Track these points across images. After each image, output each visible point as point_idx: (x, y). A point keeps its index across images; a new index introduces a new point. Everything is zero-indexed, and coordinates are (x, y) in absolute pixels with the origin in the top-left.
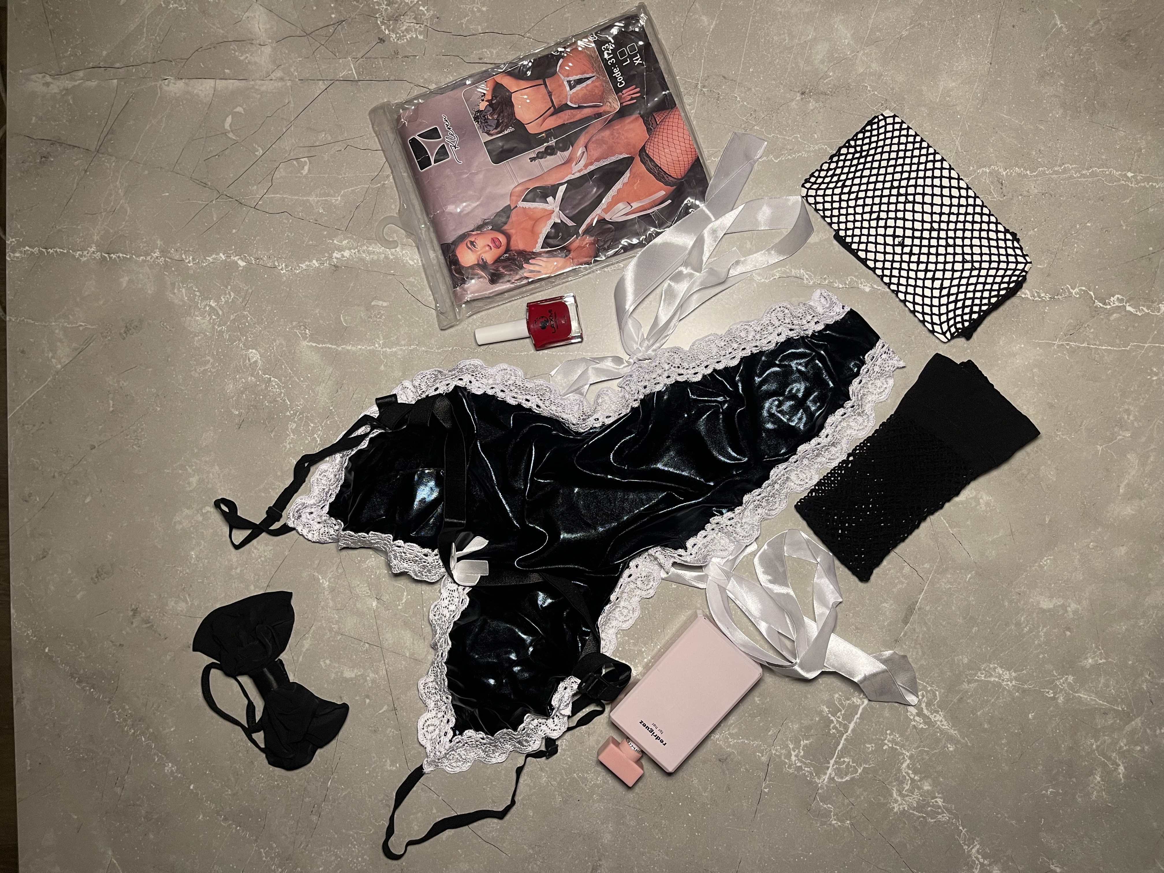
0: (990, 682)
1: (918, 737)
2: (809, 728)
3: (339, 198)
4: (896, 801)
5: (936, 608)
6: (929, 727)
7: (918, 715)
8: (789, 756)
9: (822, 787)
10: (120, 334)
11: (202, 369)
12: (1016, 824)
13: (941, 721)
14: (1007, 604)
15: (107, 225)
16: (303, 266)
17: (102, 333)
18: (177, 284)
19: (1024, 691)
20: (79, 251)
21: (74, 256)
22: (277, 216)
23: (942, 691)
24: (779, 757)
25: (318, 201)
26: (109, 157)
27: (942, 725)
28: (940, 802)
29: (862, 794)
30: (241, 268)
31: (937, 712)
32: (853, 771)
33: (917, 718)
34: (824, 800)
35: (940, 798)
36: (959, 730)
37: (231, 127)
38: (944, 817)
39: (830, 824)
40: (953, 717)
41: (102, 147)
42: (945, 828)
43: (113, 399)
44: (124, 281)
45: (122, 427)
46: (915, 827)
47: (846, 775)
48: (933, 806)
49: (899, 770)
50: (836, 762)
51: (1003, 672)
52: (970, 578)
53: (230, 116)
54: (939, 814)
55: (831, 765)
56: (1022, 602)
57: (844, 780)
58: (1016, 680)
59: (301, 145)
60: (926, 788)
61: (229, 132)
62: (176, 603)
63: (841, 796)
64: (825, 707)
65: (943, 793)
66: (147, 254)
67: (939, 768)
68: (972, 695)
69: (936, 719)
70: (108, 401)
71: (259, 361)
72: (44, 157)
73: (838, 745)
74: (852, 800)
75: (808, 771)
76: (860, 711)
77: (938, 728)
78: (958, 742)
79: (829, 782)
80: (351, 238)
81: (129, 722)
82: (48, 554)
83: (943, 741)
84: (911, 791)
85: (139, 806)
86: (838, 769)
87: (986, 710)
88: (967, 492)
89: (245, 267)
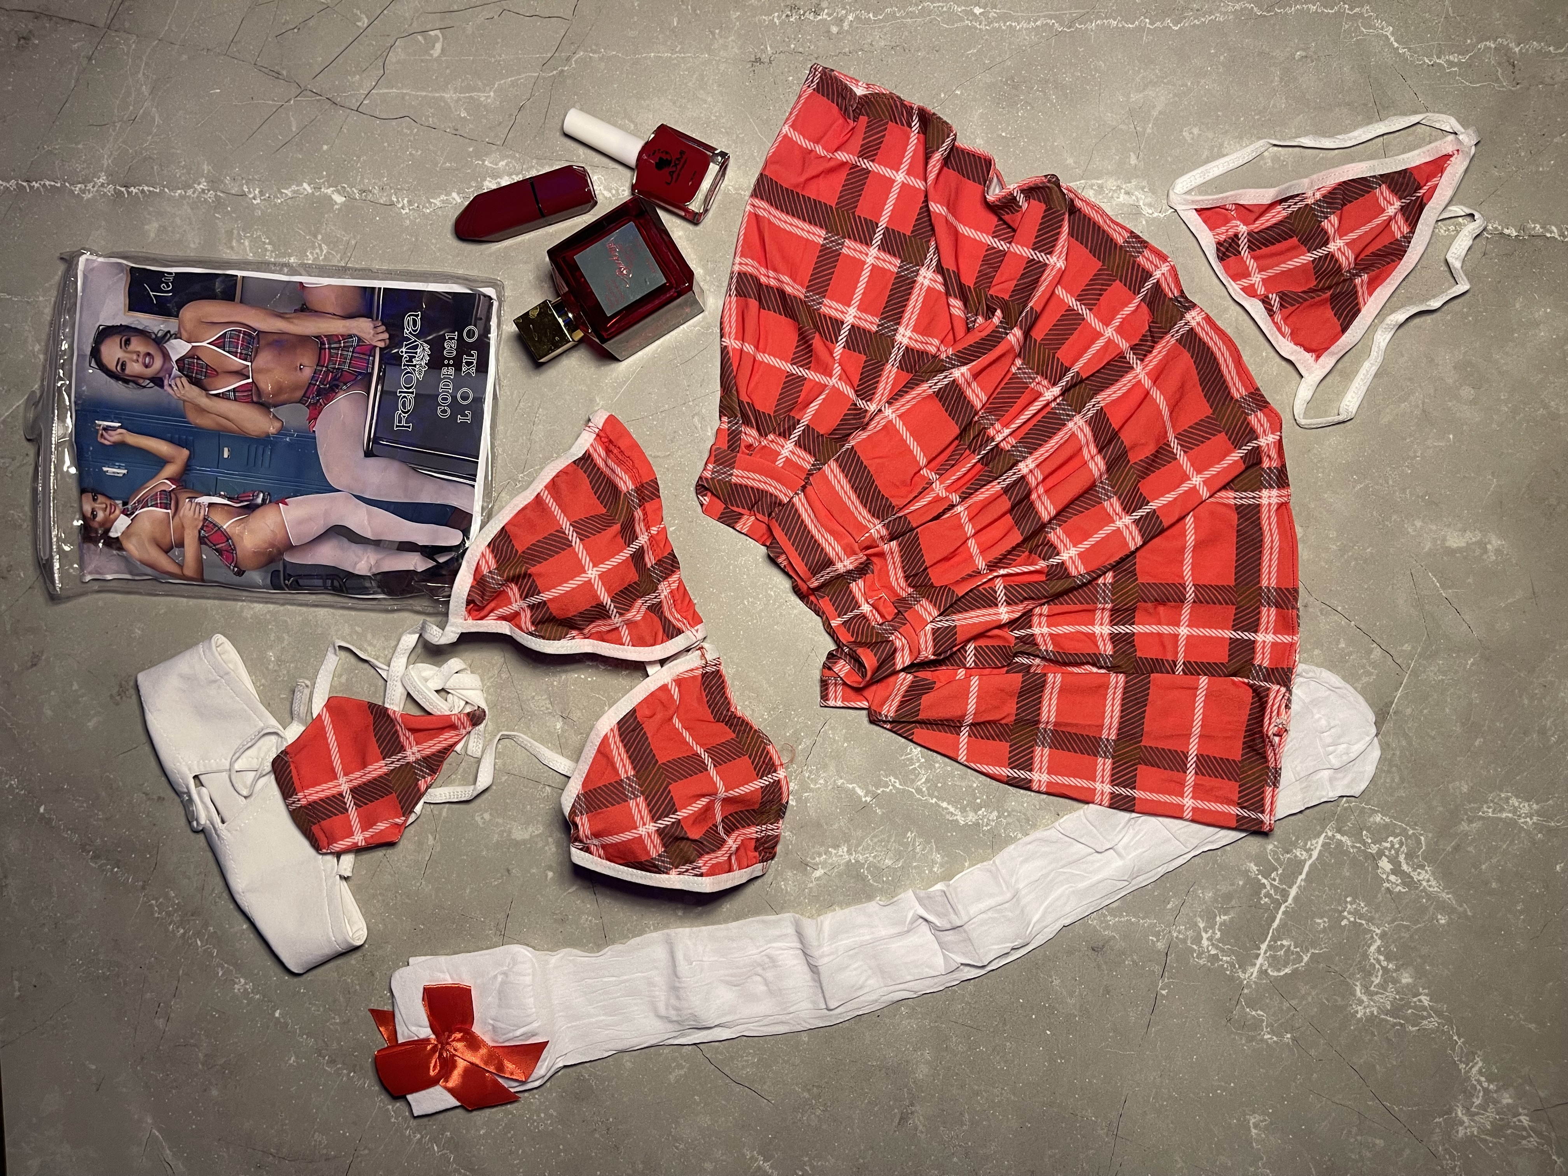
0: (1501, 819)
1: (1394, 905)
2: (1228, 897)
3: (492, 94)
4: (1361, 1002)
5: (1421, 711)
6: (1410, 890)
7: (1394, 872)
8: (1198, 940)
9: (1248, 986)
12: (1536, 1029)
13: (1428, 881)
14: (1526, 702)
15: (124, 142)
16: (437, 202)
18: (235, 232)
19: (1550, 830)
20: (80, 183)
21: (72, 192)
22: (394, 123)
23: (1430, 835)
24: (1184, 941)
25: (459, 99)
26: (126, 35)
27: (1430, 886)
28: (1425, 1000)
29: (1309, 994)
30: (336, 207)
31: (1422, 867)
32: (1294, 960)
33: (1392, 878)
34: (1253, 1003)
35: (1426, 995)
36: (1453, 893)
38: (1432, 1023)
39: (1262, 1040)
40: (1445, 874)
41: (114, 22)
42: (1433, 1039)
44: (152, 228)
46: (1388, 1040)
47: (1285, 967)
48: (1415, 1007)
49: (1365, 956)
50: (1270, 947)
51: (1520, 803)
52: (1472, 664)
54: (1424, 1018)
55: (1262, 951)
56: (1548, 698)
57: (1282, 974)
58: (1539, 816)
59: (430, 10)
60: (1404, 981)
63: (1277, 998)
64: (1252, 865)
65: (1429, 988)
66: (187, 186)
67: (1425, 950)
68: (1473, 840)
69: (1421, 878)
72: (24, 38)
73: (1273, 921)
74: (1294, 1003)
75: (1227, 962)
76: (1306, 869)
77: (1424, 890)
78: (1453, 910)
79: (1259, 977)
80: (512, 156)
81: (176, 918)
82: (40, 659)
83: (1431, 909)
84: (1383, 986)
85: (195, 1045)
86: (1274, 957)
87: (1494, 861)
88: (1468, 534)
89: (343, 204)
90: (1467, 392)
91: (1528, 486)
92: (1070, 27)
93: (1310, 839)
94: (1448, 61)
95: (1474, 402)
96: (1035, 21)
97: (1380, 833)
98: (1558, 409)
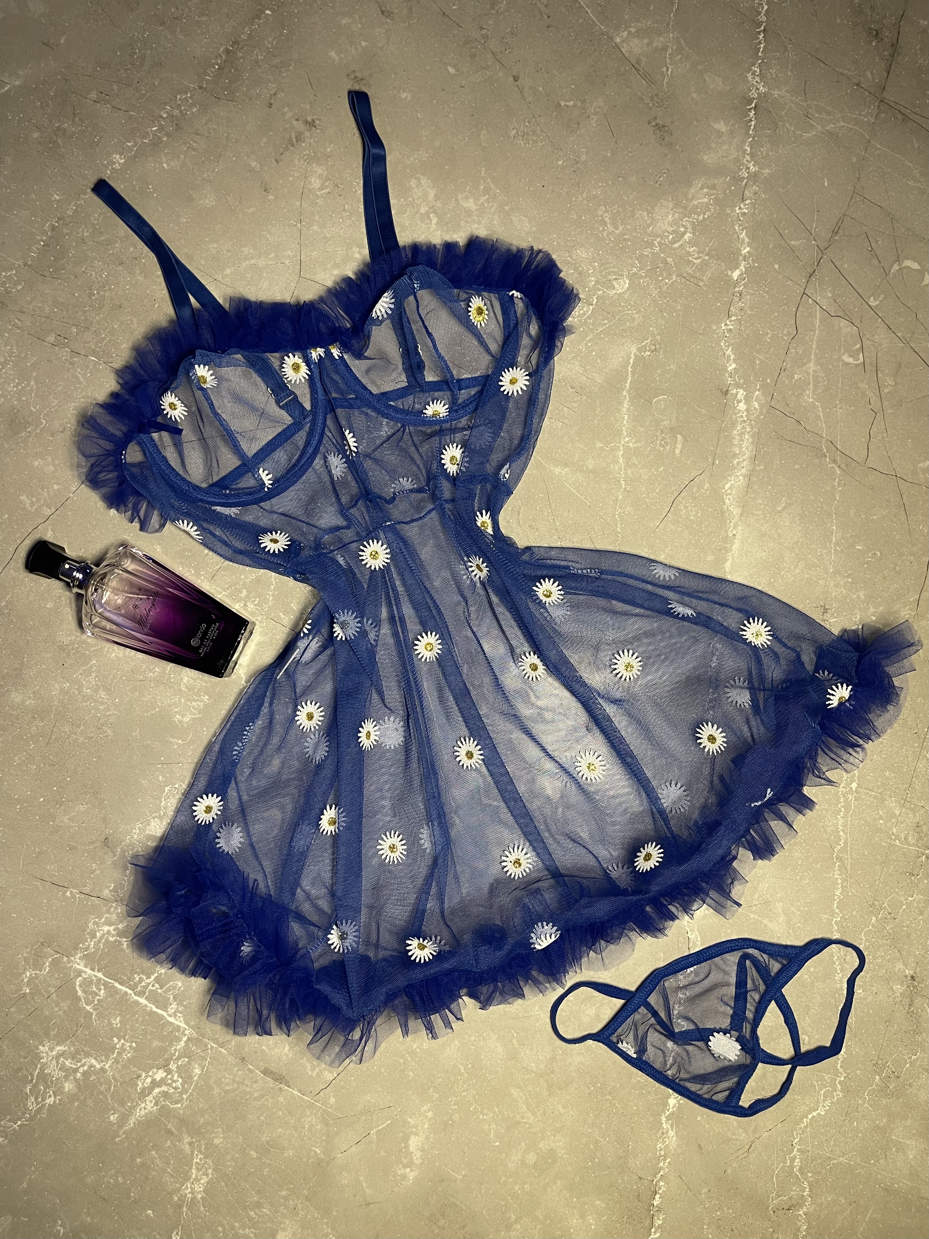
0: (191, 1168)
1: (127, 1079)
3: (811, 400)
4: (51, 1049)
5: (280, 1110)
6: (139, 1094)
7: (154, 1081)
8: (109, 922)
9: (69, 961)
10: (655, 118)
11: (607, 219)
12: (23, 1187)
13: (145, 1108)
14: (284, 1193)
15: (790, 108)
16: (729, 352)
17: (657, 95)
18: (714, 192)
19: (180, 1207)
20: (760, 71)
21: (754, 65)
22: (793, 322)
23: (181, 1112)
24: (109, 911)
25: (808, 374)
26: (874, 114)
27: (141, 1110)
28: (50, 1101)
29: (60, 1009)
30: (730, 273)
31: (156, 1104)
32: (88, 999)
33: (149, 1080)
34: (55, 963)
35: (54, 1102)
36: (134, 1127)
37: (906, 267)
38: (31, 1104)
39: (25, 969)
40: (149, 1123)
41: (886, 105)
42: (19, 1105)
43: (575, 105)
44: (721, 126)
45: (540, 116)
46: (20, 1069)
47: (83, 991)
48: (45, 1092)
49: (88, 1055)
50: (99, 980)
51: (203, 1184)
52: (315, 1152)
53: (919, 268)
54: (36, 1098)
55: (96, 974)
56: (285, 1211)
57: (78, 988)
58: (192, 1199)
59: (879, 355)
60: (66, 1085)
61: (900, 265)
62: (320, 176)
63: (59, 985)
65: (60, 1104)
66: (752, 155)
67: (90, 1102)
68: (175, 1146)
69: (147, 1102)
70: (573, 100)
71: (614, 292)
72: (877, 34)
73: (120, 984)
74: (54, 996)
75: (89, 945)
76: (160, 1012)
77: (138, 1104)
78: (120, 1127)
79: (75, 970)
80: (761, 413)
81: (176, 112)
82: (387, 17)
83: (122, 1110)
84: (63, 1068)
85: (73, 121)
86: (91, 982)
87: (158, 1161)
88: (419, 1154)
89: (731, 278)
90: (531, 1158)
91: (455, 1204)
92: (837, 858)
93: (184, 1016)
94: (795, 1157)
95: (523, 1163)
96: (843, 831)
97: (185, 1073)
98: (514, 1230)
